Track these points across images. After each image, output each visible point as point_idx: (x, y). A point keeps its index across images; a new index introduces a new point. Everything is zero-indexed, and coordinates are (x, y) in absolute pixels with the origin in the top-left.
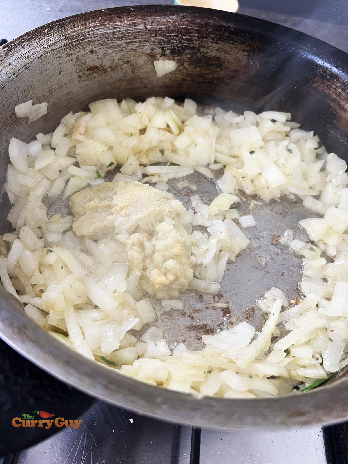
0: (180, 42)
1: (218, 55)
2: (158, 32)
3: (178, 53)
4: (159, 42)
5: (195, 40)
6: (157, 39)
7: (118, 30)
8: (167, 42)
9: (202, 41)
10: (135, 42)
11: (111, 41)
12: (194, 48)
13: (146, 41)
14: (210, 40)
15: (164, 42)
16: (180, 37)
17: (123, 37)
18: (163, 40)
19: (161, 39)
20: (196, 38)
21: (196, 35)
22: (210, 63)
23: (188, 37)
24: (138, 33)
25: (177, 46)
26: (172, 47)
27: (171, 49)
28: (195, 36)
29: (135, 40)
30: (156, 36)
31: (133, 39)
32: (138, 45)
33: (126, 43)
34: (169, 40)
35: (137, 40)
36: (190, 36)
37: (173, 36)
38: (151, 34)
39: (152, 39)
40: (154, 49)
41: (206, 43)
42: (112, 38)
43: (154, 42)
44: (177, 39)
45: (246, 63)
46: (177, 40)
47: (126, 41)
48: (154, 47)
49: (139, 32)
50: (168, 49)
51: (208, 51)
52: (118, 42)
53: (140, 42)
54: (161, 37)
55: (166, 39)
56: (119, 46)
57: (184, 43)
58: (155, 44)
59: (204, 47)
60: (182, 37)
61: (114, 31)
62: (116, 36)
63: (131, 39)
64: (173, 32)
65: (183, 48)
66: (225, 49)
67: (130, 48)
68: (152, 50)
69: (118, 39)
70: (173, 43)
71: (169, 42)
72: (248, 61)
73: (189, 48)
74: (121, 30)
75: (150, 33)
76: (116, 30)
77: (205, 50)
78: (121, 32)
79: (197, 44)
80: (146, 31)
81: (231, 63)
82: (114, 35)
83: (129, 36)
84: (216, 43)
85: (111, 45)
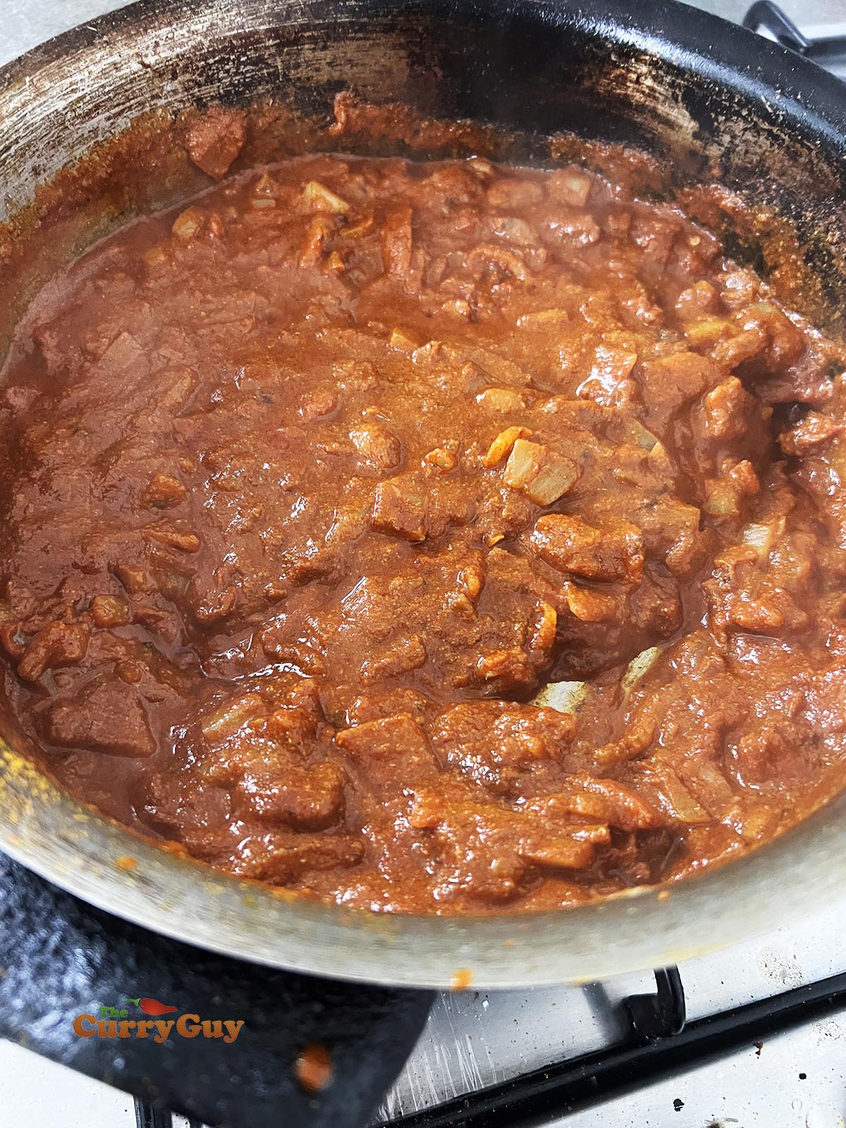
0: (236, 74)
1: (336, 75)
2: (178, 65)
3: (238, 102)
4: (187, 90)
5: (272, 55)
6: (180, 83)
7: (80, 94)
8: (206, 81)
9: (288, 54)
10: (130, 108)
11: (72, 128)
12: (275, 75)
13: (153, 97)
14: (307, 46)
15: (199, 85)
16: (233, 61)
17: (97, 107)
18: (193, 81)
19: (189, 80)
20: (273, 50)
21: (271, 42)
23: (252, 54)
24: (129, 86)
25: (231, 84)
26: (221, 91)
27: (220, 97)
28: (267, 48)
29: (128, 104)
30: (174, 77)
31: (123, 104)
32: (138, 113)
33: (108, 119)
34: (208, 76)
35: (132, 102)
36: (256, 50)
37: (215, 62)
38: (160, 76)
39: (169, 88)
40: (179, 110)
41: (298, 55)
42: (73, 118)
43: (175, 92)
44: (227, 67)
45: (410, 76)
46: (227, 71)
47: (107, 114)
48: (176, 104)
49: (131, 82)
50: (213, 98)
51: (310, 74)
52: (90, 124)
53: (140, 104)
54: (188, 76)
55: (200, 75)
56: (95, 131)
57: (246, 72)
58: (178, 97)
59: (297, 66)
60: (238, 58)
61: (71, 100)
62: (79, 111)
63: (118, 105)
64: (212, 54)
65: (247, 86)
66: (349, 55)
68: (175, 113)
69: (88, 115)
70: (220, 80)
71: (210, 80)
72: (412, 70)
73: (261, 80)
74: (88, 90)
75: (159, 74)
76: (75, 96)
77: (303, 72)
78: (88, 98)
79: (279, 64)
80: (147, 73)
81: (373, 85)
82: (74, 110)
83: (110, 99)
84: (325, 48)
85: (76, 136)
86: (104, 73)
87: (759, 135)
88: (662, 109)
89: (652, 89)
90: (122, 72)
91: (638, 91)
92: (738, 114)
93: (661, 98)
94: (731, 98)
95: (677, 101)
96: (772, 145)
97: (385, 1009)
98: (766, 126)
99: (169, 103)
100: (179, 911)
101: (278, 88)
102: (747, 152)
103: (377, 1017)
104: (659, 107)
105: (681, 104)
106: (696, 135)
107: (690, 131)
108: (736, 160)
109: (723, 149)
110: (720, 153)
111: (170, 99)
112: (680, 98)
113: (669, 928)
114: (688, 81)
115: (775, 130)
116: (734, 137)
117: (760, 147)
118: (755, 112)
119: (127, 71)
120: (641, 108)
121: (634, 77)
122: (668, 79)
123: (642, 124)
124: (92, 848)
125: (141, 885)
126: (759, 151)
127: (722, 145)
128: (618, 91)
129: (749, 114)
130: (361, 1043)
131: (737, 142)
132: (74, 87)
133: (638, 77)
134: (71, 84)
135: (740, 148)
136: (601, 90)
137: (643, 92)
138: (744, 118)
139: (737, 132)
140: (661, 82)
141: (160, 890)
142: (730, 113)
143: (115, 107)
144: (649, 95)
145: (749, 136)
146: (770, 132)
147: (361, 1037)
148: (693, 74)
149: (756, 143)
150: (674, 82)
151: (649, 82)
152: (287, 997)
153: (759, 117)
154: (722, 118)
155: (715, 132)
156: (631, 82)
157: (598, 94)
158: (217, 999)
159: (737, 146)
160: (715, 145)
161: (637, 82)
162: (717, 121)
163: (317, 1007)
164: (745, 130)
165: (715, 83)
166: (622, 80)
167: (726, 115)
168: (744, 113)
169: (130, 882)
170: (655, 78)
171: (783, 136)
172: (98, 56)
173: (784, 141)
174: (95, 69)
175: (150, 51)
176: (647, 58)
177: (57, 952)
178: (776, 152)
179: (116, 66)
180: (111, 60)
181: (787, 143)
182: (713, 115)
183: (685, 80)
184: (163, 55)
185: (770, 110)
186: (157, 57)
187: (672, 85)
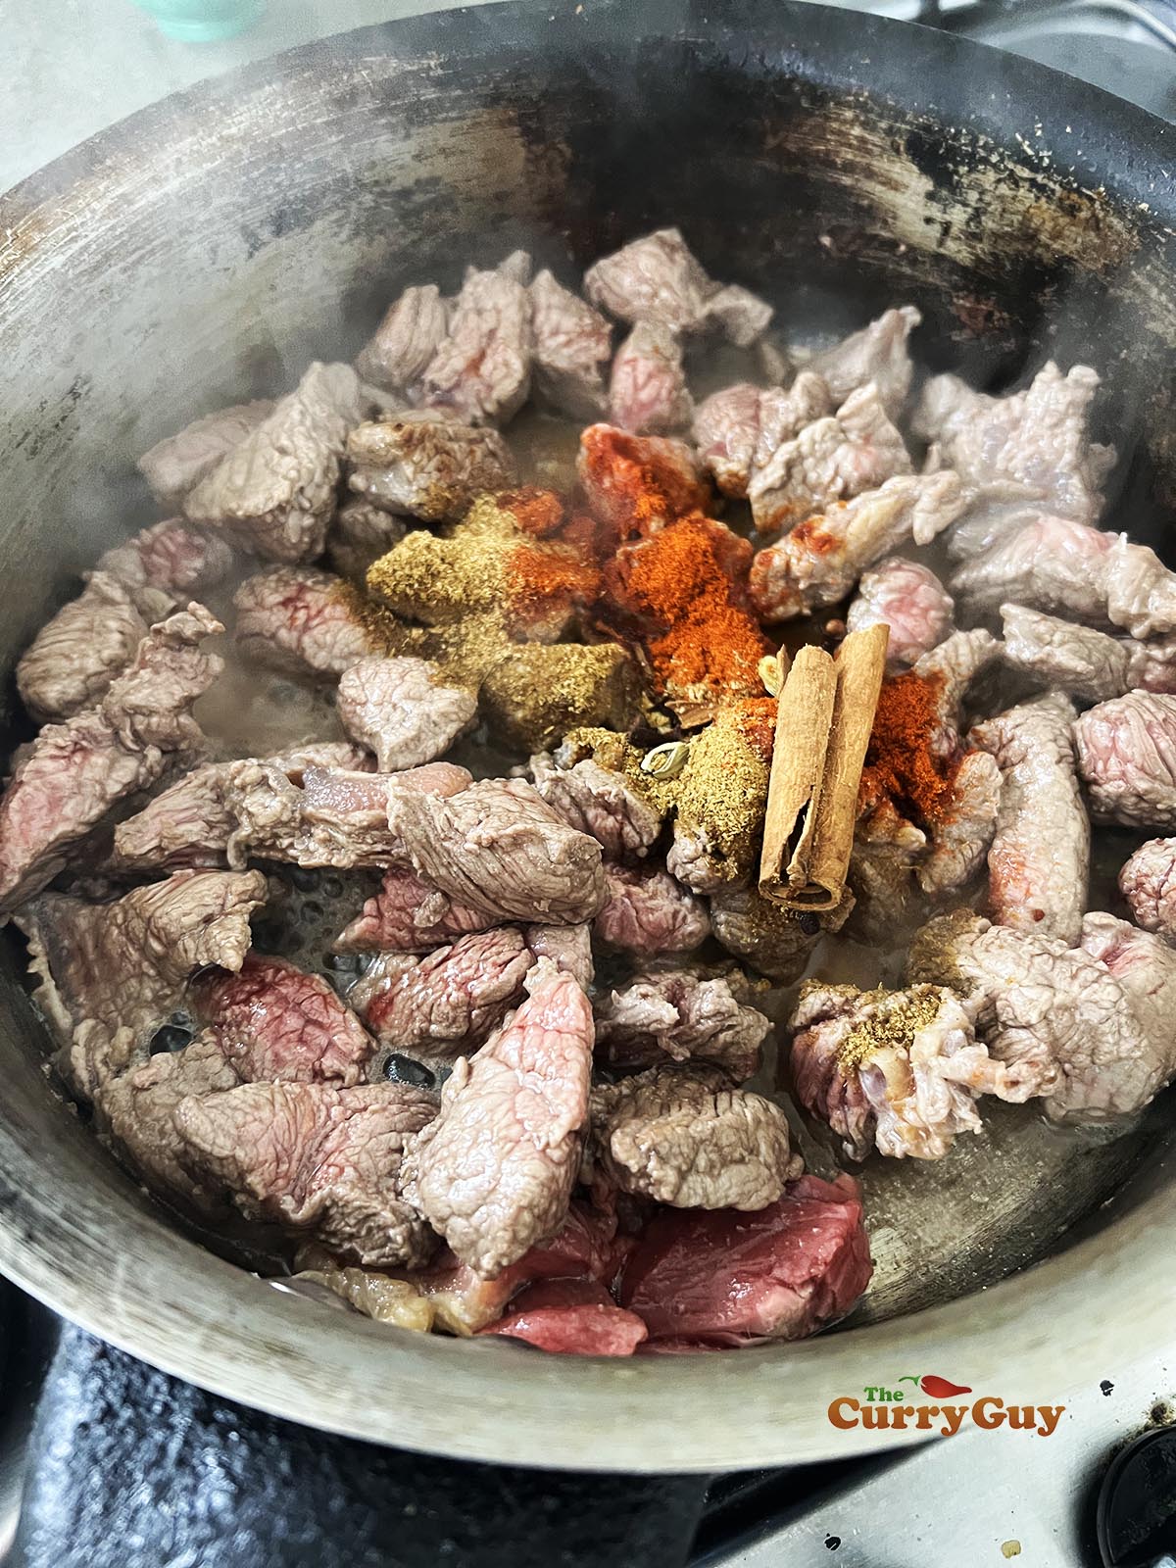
86: (113, 210)
87: (1018, 186)
88: (881, 165)
89: (862, 140)
90: (137, 206)
91: (842, 145)
92: (985, 161)
93: (876, 150)
94: (973, 140)
95: (897, 151)
96: (1038, 199)
98: (1026, 173)
99: (206, 237)
100: (345, 1395)
101: (349, 198)
102: (1004, 210)
104: (875, 163)
105: (904, 156)
106: (930, 196)
107: (922, 191)
108: (989, 223)
109: (969, 210)
110: (966, 216)
111: (206, 232)
112: (902, 148)
114: (911, 124)
115: (1040, 178)
116: (982, 193)
117: (1021, 202)
118: (1009, 157)
119: (143, 202)
120: (849, 168)
121: (835, 125)
122: (883, 125)
123: (853, 187)
124: (213, 1314)
125: (288, 1361)
126: (1021, 208)
127: (968, 205)
128: (816, 147)
129: (1002, 161)
131: (988, 199)
132: (74, 234)
133: (841, 127)
134: (69, 231)
135: (996, 207)
136: (792, 147)
137: (850, 146)
138: (995, 166)
139: (987, 186)
140: (873, 129)
141: (314, 1367)
142: (973, 161)
143: (134, 251)
144: (859, 149)
145: (1004, 189)
146: (1033, 182)
148: (916, 114)
149: (1014, 198)
150: (891, 127)
151: (857, 131)
153: (1016, 162)
154: (963, 169)
155: (955, 188)
156: (833, 133)
157: (790, 153)
159: (989, 204)
160: (959, 206)
161: (841, 132)
162: (956, 172)
163: (550, 1503)
164: (999, 181)
165: (949, 124)
166: (821, 132)
167: (969, 164)
168: (994, 158)
170: (865, 125)
171: (1051, 185)
172: (101, 188)
173: (1053, 191)
174: (99, 207)
175: (172, 172)
176: (851, 98)
177: (182, 1462)
178: (1045, 206)
179: (126, 199)
180: (120, 191)
181: (1058, 194)
182: (951, 166)
183: (907, 123)
184: (188, 175)
185: (1030, 152)
186: (180, 179)
187: (890, 132)
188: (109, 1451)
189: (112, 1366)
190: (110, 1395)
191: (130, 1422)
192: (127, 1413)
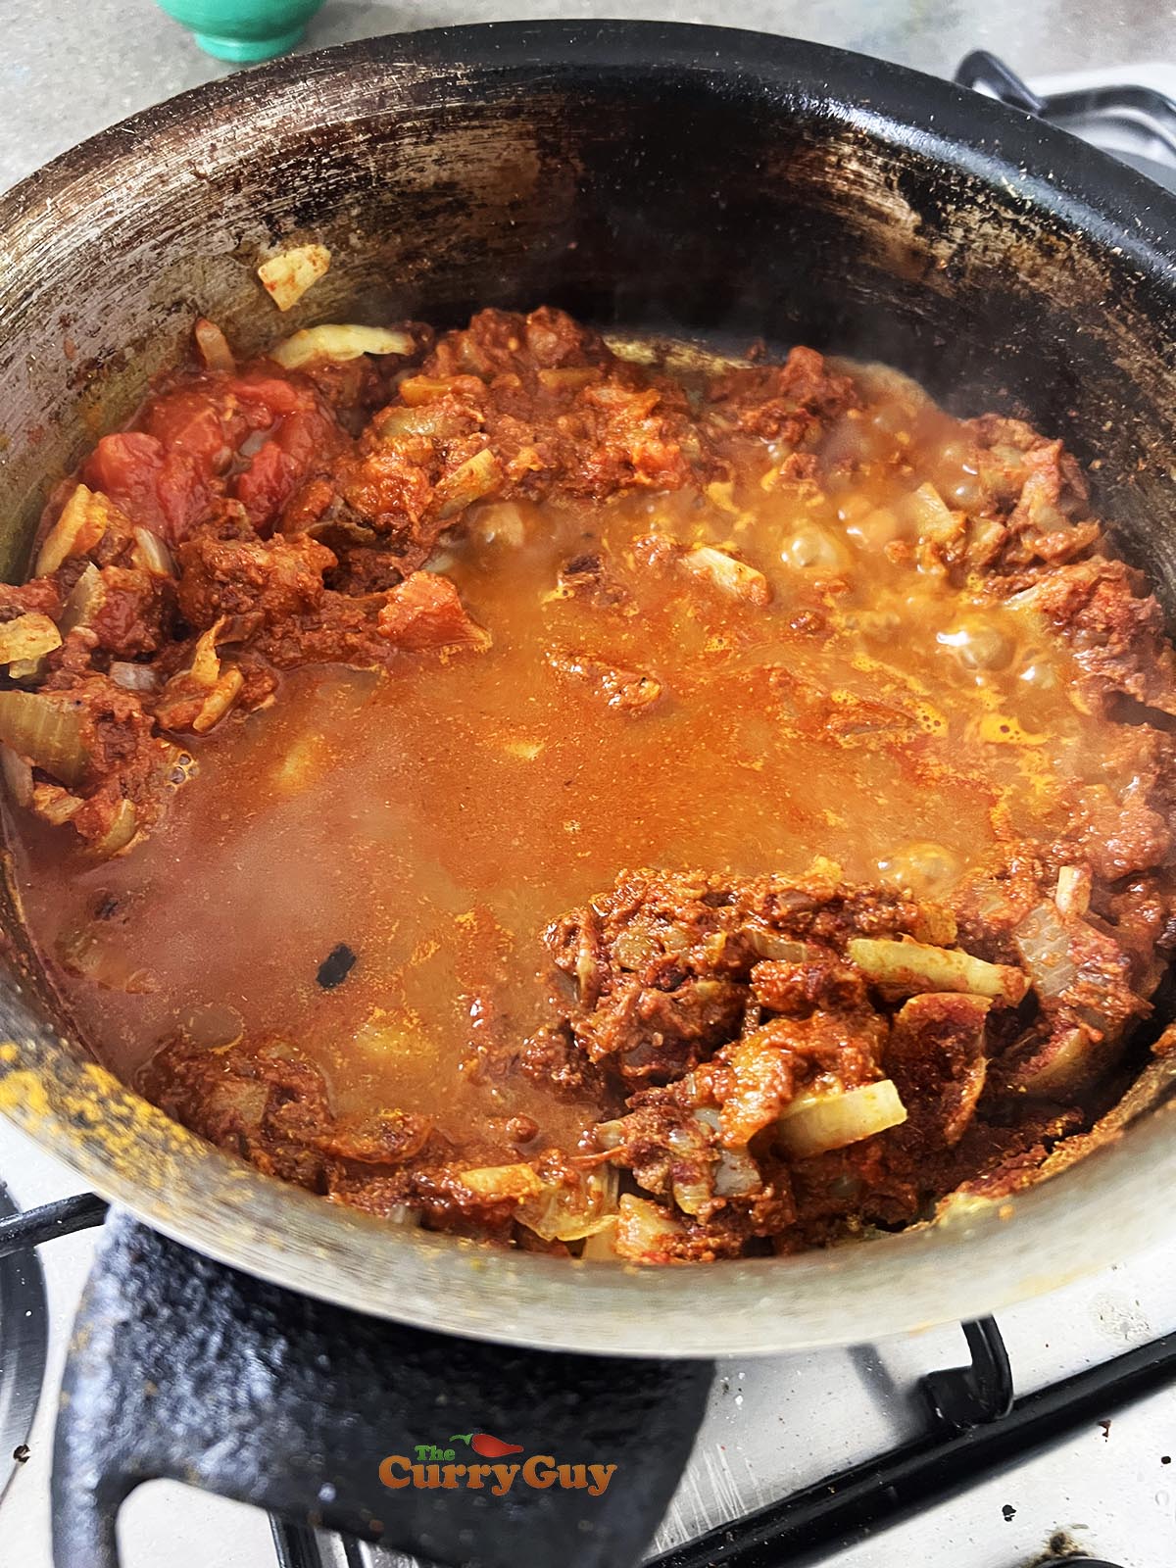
0: (317, 180)
1: (445, 175)
2: (242, 173)
3: (320, 216)
4: (253, 204)
5: (362, 154)
6: (245, 196)
7: (117, 218)
8: (278, 192)
9: (384, 151)
10: (181, 233)
11: (108, 262)
12: (366, 179)
13: (210, 217)
14: (407, 141)
15: (269, 197)
16: (313, 164)
17: (140, 233)
18: (260, 192)
19: (256, 192)
20: (363, 148)
21: (361, 138)
22: (427, 207)
23: (335, 153)
24: (180, 204)
25: (311, 194)
26: (298, 204)
27: (296, 211)
28: (356, 145)
29: (179, 228)
30: (237, 188)
31: (173, 227)
32: (192, 239)
33: (154, 248)
34: (281, 185)
35: (184, 224)
36: (341, 148)
37: (290, 167)
38: (220, 188)
39: (230, 204)
40: (243, 231)
41: (396, 152)
42: (110, 250)
43: (238, 208)
44: (305, 172)
45: (541, 171)
46: (305, 178)
47: (153, 242)
48: (241, 223)
49: (183, 198)
50: (287, 213)
51: (412, 175)
52: (130, 257)
53: (195, 226)
54: (254, 187)
55: (271, 185)
56: (138, 265)
57: (330, 177)
58: (242, 214)
59: (395, 166)
60: (319, 159)
61: (105, 226)
62: (116, 241)
63: (166, 230)
64: (285, 156)
65: (330, 195)
66: (462, 149)
67: (170, 260)
68: (239, 236)
69: (128, 244)
70: (295, 190)
71: (283, 191)
72: (544, 164)
73: (348, 187)
74: (127, 212)
75: (218, 186)
76: (111, 221)
77: (402, 173)
78: (128, 222)
79: (372, 165)
80: (202, 185)
81: (493, 186)
82: (111, 240)
83: (156, 222)
84: (430, 141)
85: (113, 273)
86: (147, 189)
87: (1001, 226)
88: (874, 199)
89: (859, 175)
90: (171, 186)
91: (839, 178)
92: (972, 201)
93: (872, 185)
94: (964, 180)
95: (889, 185)
96: (1019, 238)
97: (659, 1393)
98: (1010, 215)
99: (231, 223)
101: (371, 196)
102: (986, 248)
103: (649, 1404)
104: (869, 196)
105: (896, 192)
106: (918, 231)
107: (910, 226)
108: (973, 260)
109: (954, 246)
110: (951, 251)
111: (232, 218)
112: (895, 184)
113: (1022, 1251)
114: (905, 162)
115: (1022, 220)
116: (968, 230)
117: (1003, 241)
118: (995, 198)
119: (177, 184)
120: (845, 199)
121: (834, 159)
122: (879, 161)
123: (847, 218)
125: (336, 1255)
126: (1003, 246)
127: (953, 242)
128: (814, 179)
129: (987, 201)
130: (633, 1440)
131: (972, 237)
132: (110, 209)
133: (839, 161)
134: (106, 205)
135: (978, 245)
136: (791, 178)
137: (847, 179)
138: (980, 206)
139: (972, 225)
140: (869, 165)
141: (360, 1259)
142: (961, 201)
143: (163, 231)
144: (854, 182)
145: (987, 228)
146: (1015, 223)
147: (631, 1432)
148: (910, 152)
149: (997, 237)
150: (886, 164)
151: (854, 166)
152: (531, 1389)
153: (1000, 204)
154: (951, 208)
155: (942, 226)
156: (831, 166)
157: (788, 182)
158: (442, 1399)
159: (974, 241)
160: (944, 242)
161: (839, 166)
162: (945, 211)
163: (572, 1398)
164: (983, 221)
165: (942, 164)
166: (819, 164)
167: (956, 203)
168: (981, 199)
169: (320, 1252)
170: (862, 160)
171: (1032, 226)
172: (139, 166)
173: (1034, 232)
174: (137, 184)
175: (205, 157)
176: (851, 135)
177: (222, 1356)
178: (1025, 246)
179: (162, 179)
180: (156, 171)
181: (1038, 235)
182: (940, 204)
183: (900, 161)
184: (222, 161)
185: (1014, 195)
186: (214, 164)
187: (884, 168)
188: (150, 1346)
189: (151, 1270)
190: (150, 1295)
191: (169, 1320)
192: (165, 1312)
